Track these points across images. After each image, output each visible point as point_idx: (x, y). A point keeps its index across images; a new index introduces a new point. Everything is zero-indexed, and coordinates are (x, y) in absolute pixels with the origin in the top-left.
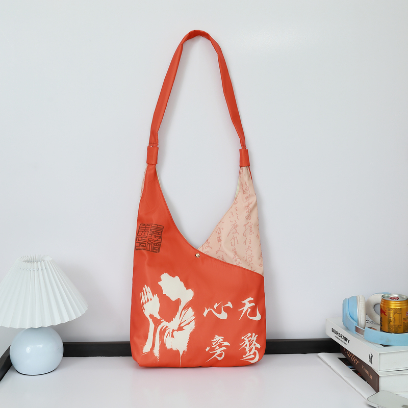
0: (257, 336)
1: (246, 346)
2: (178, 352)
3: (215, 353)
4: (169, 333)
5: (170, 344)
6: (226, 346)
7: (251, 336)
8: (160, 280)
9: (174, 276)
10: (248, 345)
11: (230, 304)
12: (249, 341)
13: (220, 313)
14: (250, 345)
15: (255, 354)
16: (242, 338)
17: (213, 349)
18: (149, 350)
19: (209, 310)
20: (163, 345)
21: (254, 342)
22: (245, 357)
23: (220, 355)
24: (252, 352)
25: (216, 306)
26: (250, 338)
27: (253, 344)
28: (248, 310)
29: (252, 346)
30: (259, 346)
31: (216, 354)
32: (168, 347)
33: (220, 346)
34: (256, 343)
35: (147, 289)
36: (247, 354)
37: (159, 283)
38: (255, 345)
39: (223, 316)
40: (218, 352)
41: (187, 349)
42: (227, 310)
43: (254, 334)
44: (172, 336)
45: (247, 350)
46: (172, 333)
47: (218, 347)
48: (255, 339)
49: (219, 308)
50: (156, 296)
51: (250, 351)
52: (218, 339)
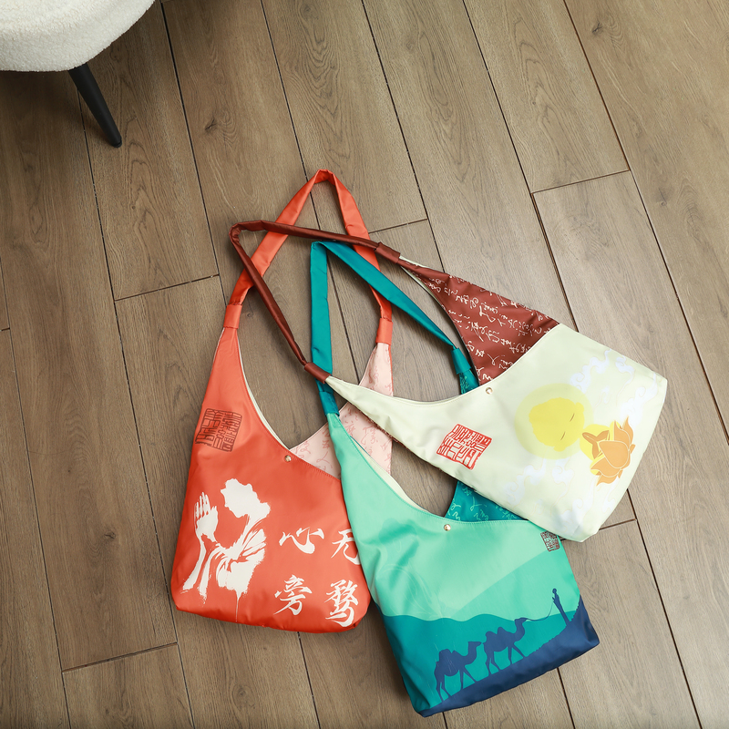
0: (356, 586)
1: (336, 598)
2: (234, 592)
3: (287, 602)
4: (224, 564)
5: (224, 579)
6: (305, 593)
7: (346, 585)
8: (224, 487)
9: (245, 484)
10: (339, 598)
11: (320, 533)
12: (342, 592)
13: (304, 543)
14: (342, 597)
15: (348, 612)
16: (332, 585)
17: (285, 595)
18: (192, 587)
19: (288, 536)
20: (213, 581)
21: (350, 595)
22: (332, 616)
23: (295, 606)
24: (344, 609)
25: (299, 532)
26: (344, 588)
27: (348, 597)
28: (345, 546)
29: (344, 600)
30: (356, 602)
31: (290, 604)
32: (221, 584)
33: (297, 592)
34: (353, 597)
35: (205, 498)
36: (336, 611)
37: (222, 491)
38: (350, 599)
39: (308, 548)
40: (293, 600)
41: (248, 590)
42: (315, 540)
43: (350, 583)
44: (229, 569)
45: (337, 604)
46: (229, 564)
47: (293, 594)
48: (353, 589)
49: (303, 535)
50: (215, 509)
51: (341, 606)
52: (295, 581)
